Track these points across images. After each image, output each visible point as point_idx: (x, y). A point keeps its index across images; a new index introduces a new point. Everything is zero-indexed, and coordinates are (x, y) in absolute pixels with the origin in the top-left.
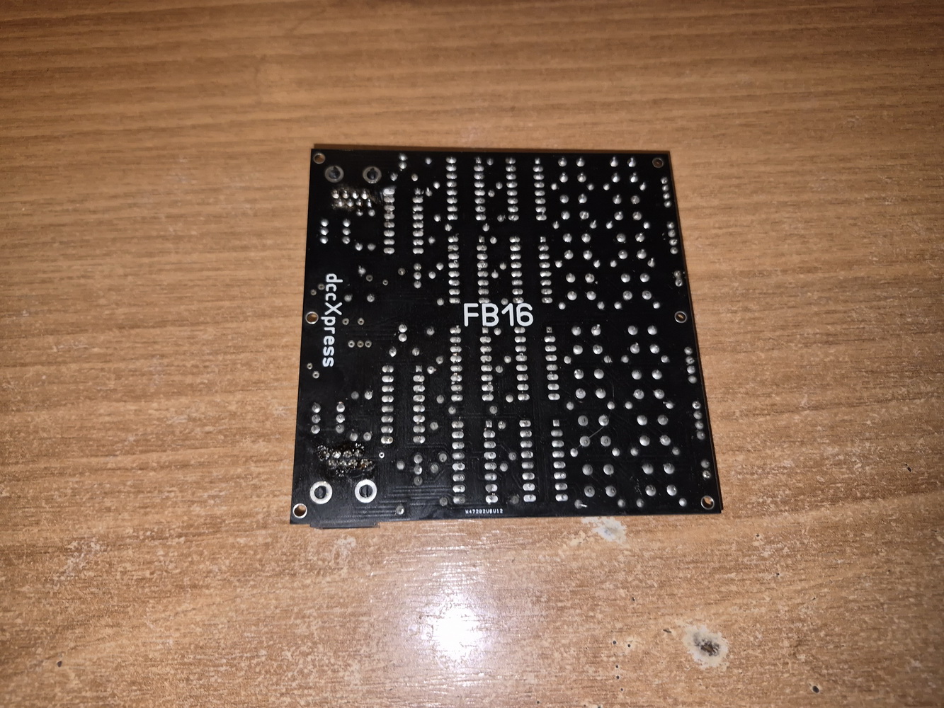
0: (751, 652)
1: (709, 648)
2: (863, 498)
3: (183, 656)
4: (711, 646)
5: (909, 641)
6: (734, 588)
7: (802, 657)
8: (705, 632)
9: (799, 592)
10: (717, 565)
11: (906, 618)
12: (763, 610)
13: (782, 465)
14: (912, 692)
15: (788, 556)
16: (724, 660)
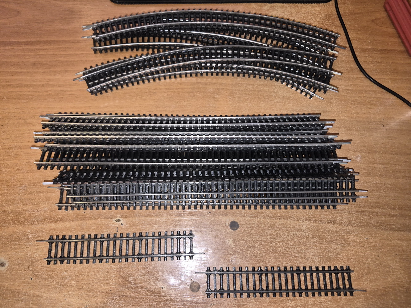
0: (15, 266)
2: (66, 221)
4: (3, 264)
6: (16, 247)
7: (31, 269)
9: (36, 249)
10: (13, 239)
12: (23, 254)
13: (44, 209)
15: (36, 238)
16: (6, 268)
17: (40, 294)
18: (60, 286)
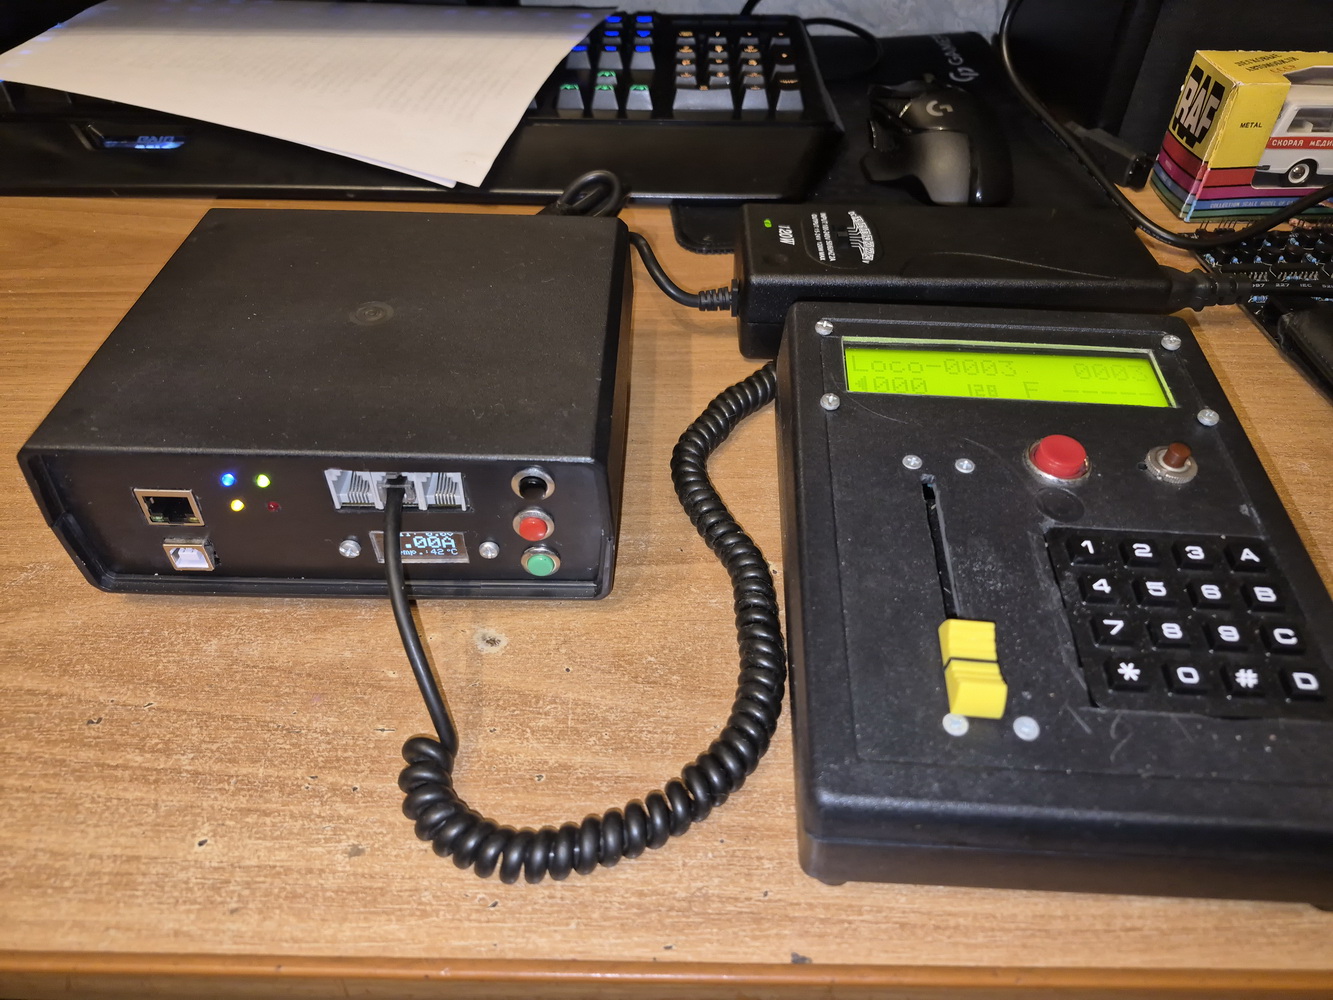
0: (524, 646)
1: (493, 642)
2: (642, 564)
3: (85, 631)
5: (650, 645)
7: (563, 651)
8: (492, 633)
11: (652, 633)
12: (542, 622)
14: (643, 676)
16: (502, 649)
17: (592, 700)
18: (641, 686)
